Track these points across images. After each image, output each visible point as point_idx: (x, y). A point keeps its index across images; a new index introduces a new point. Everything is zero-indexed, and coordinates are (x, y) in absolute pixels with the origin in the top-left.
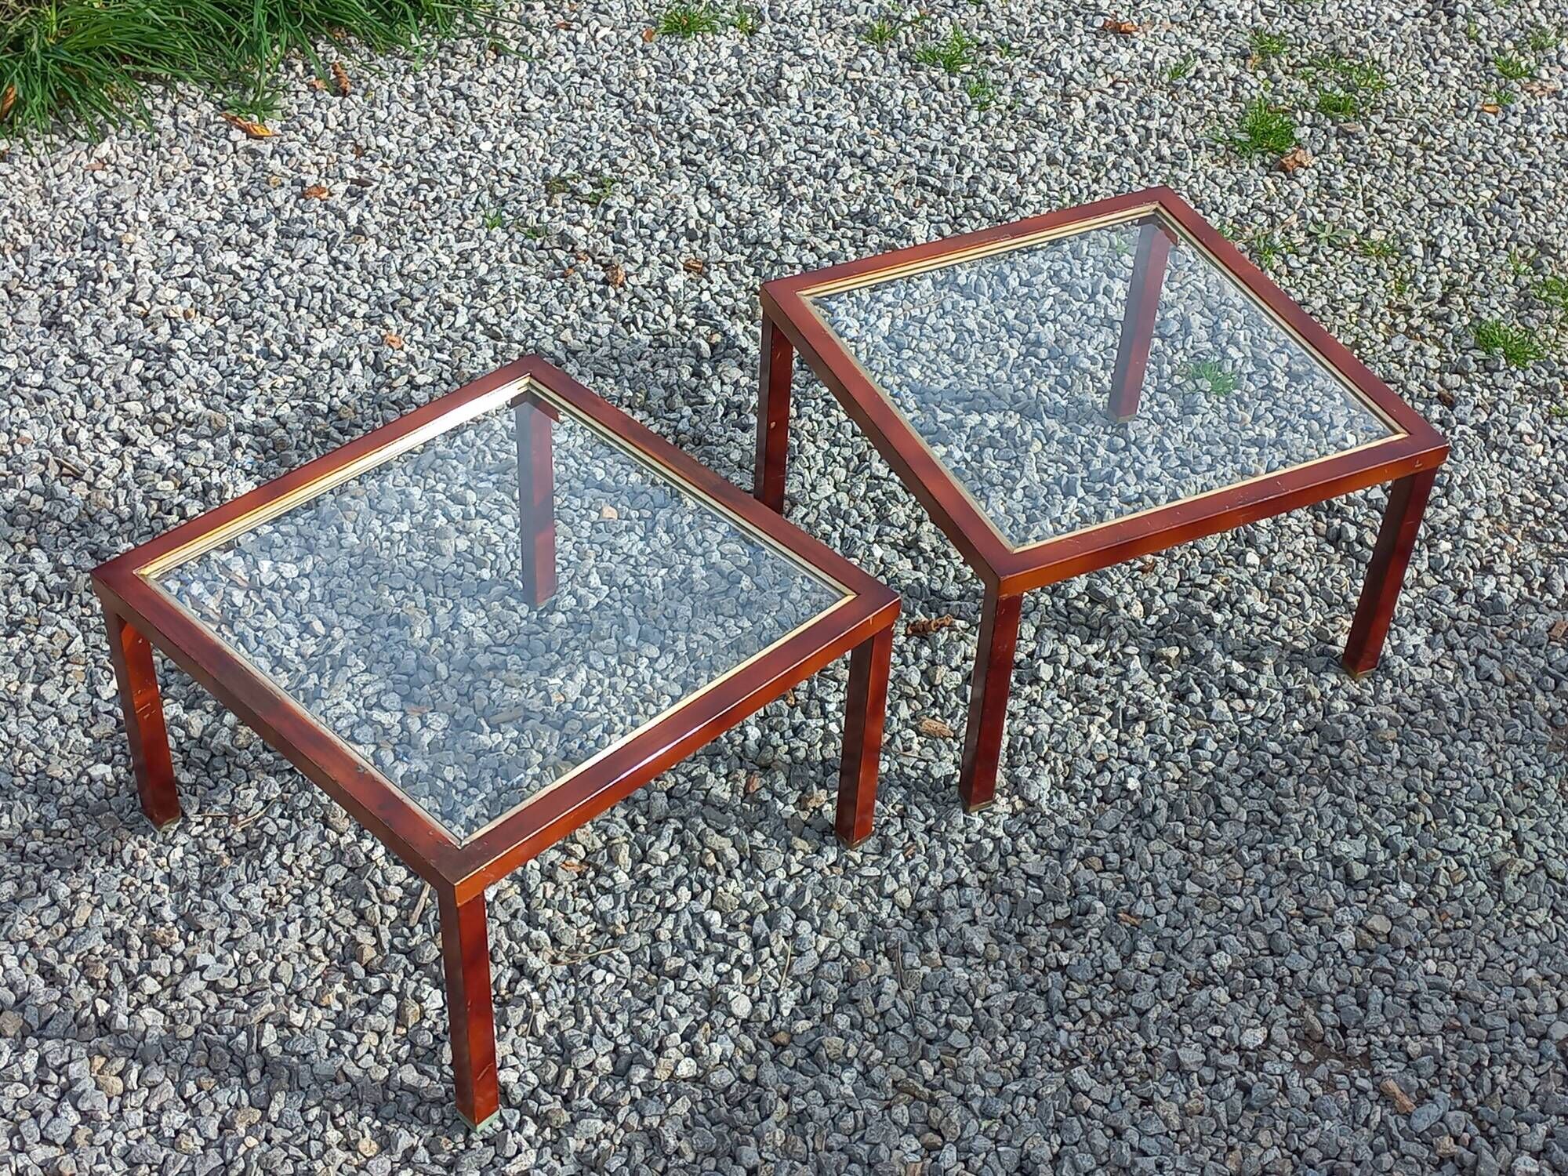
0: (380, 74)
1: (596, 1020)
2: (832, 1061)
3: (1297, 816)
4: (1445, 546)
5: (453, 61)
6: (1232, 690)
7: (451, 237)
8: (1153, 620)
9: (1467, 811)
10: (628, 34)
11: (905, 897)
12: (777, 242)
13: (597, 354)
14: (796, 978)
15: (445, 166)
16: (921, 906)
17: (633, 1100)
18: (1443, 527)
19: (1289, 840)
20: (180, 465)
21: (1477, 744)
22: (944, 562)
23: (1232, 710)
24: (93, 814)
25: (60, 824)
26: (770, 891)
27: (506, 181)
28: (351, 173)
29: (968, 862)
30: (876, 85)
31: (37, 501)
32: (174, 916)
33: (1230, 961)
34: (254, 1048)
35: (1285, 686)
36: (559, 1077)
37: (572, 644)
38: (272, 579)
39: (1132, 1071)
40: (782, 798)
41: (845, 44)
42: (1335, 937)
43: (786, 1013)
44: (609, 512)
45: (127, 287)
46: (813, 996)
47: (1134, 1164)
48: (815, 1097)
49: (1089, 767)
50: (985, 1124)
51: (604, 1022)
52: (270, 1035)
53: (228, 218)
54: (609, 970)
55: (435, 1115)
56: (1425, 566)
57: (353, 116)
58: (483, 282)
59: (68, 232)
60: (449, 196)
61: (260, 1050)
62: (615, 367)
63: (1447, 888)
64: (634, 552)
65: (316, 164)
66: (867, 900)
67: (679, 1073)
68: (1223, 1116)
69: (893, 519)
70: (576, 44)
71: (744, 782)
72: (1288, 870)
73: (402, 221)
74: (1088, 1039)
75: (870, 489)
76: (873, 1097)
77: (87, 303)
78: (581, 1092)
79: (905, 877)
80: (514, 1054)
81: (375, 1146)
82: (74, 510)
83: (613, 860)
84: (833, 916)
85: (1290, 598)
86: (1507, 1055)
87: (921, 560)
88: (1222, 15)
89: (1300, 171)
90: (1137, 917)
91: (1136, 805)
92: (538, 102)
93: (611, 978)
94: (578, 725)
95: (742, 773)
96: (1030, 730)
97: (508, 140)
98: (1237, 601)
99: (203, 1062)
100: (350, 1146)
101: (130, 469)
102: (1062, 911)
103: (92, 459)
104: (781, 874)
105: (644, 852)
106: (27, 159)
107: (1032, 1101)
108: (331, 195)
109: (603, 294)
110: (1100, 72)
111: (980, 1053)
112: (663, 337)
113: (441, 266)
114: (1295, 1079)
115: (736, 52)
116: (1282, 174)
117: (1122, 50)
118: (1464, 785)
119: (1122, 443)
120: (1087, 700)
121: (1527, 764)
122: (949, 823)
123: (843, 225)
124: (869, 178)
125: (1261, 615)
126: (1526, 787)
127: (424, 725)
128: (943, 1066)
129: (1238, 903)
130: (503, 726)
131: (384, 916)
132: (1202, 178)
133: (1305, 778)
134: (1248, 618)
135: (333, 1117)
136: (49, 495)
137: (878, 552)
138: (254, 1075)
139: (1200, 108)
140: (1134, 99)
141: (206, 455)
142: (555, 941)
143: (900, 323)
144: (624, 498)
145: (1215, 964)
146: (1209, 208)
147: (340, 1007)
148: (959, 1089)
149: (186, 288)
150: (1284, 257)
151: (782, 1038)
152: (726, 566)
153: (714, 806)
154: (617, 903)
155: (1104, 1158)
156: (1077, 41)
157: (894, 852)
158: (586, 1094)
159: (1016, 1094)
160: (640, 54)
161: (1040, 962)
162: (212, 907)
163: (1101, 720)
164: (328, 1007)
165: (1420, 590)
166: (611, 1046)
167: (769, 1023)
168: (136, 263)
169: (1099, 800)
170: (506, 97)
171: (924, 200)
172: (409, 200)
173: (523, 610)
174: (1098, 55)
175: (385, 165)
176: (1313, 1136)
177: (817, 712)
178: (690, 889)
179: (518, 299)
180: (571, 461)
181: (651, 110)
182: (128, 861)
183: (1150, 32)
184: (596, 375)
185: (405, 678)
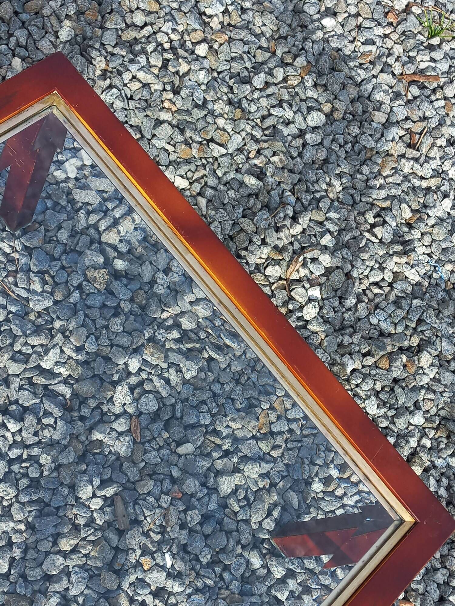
20: (431, 222)
31: (380, 117)
37: (226, 575)
101: (424, 184)
103: (431, 155)
130: (108, 509)
136: (388, 125)
141: (444, 240)
173: (268, 524)
185: (178, 415)
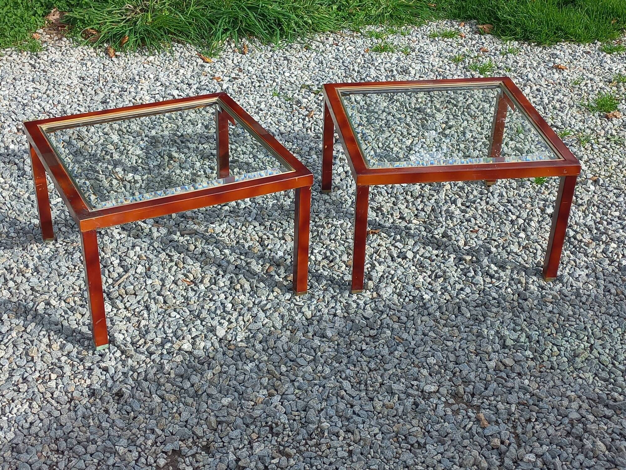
0: (261, 50)
1: (163, 326)
2: (247, 358)
3: (492, 319)
4: (613, 245)
5: (289, 49)
6: (487, 274)
7: (258, 97)
8: (467, 248)
9: (572, 332)
10: (359, 50)
11: (309, 314)
12: (380, 112)
13: (290, 135)
14: (250, 330)
15: (268, 77)
16: (314, 318)
17: (162, 354)
18: (616, 239)
19: (484, 326)
20: (119, 142)
21: (590, 311)
22: (390, 217)
23: (484, 281)
24: (25, 234)
25: (12, 234)
26: (256, 302)
27: (288, 84)
28: (233, 75)
29: (342, 309)
30: (447, 74)
32: (33, 267)
33: (435, 362)
34: (34, 309)
35: (512, 277)
36: (139, 341)
38: (130, 179)
39: (371, 389)
40: (279, 275)
41: (443, 61)
42: (486, 362)
43: (238, 340)
45: (133, 94)
46: (252, 337)
47: (352, 418)
48: (233, 368)
49: (411, 288)
50: (297, 391)
51: (165, 327)
52: (42, 306)
53: (182, 82)
54: (179, 313)
55: (86, 343)
56: (601, 250)
57: (244, 60)
58: (261, 110)
59: (125, 78)
60: (264, 86)
61: (36, 310)
63: (548, 357)
65: (223, 72)
66: (293, 312)
67: (182, 347)
68: (400, 411)
69: (376, 200)
70: (338, 50)
71: (267, 267)
72: (477, 336)
73: (242, 90)
74: (358, 375)
76: (256, 373)
77: (118, 97)
78: (143, 347)
79: (312, 308)
80: (127, 331)
81: (59, 348)
82: (75, 149)
83: (202, 282)
84: (276, 314)
85: (531, 250)
86: (544, 420)
87: (380, 214)
88: (607, 68)
89: (614, 119)
90: (403, 339)
91: (425, 304)
92: (314, 64)
93: (178, 316)
94: (214, 240)
95: (268, 265)
96: (393, 272)
97: (296, 73)
98: (507, 247)
99: (15, 310)
100: (49, 346)
102: (373, 332)
104: (264, 298)
105: (215, 281)
106: (124, 58)
107: (321, 388)
108: (222, 80)
109: (304, 119)
110: (543, 79)
111: (309, 369)
112: (319, 135)
113: (250, 105)
114: (441, 407)
115: (399, 59)
116: (606, 119)
117: (556, 74)
118: (576, 324)
119: (486, 192)
120: (423, 267)
121: (610, 322)
122: (342, 296)
123: (410, 111)
124: (429, 98)
125: (514, 253)
126: (606, 330)
127: (158, 231)
128: (291, 369)
129: (449, 343)
130: (185, 235)
131: (107, 282)
132: (569, 115)
133: (504, 309)
134: (509, 254)
135: (49, 336)
138: (29, 317)
139: (580, 95)
140: (553, 89)
142: (165, 302)
143: (415, 142)
145: (428, 361)
146: (567, 126)
147: (73, 305)
148: (293, 378)
149: (154, 97)
150: (592, 145)
151: (232, 347)
153: (251, 273)
154: (195, 295)
155: (341, 414)
156: (539, 69)
157: (313, 300)
158: (145, 348)
159: (316, 384)
160: (361, 56)
161: (354, 347)
162: (46, 266)
163: (425, 274)
164: (69, 303)
165: (594, 258)
166: (164, 336)
167: (230, 341)
168: (142, 89)
169: (410, 300)
170: (303, 62)
171: (447, 107)
172: (250, 85)
174: (545, 74)
175: (247, 75)
176: (437, 427)
178: (225, 295)
179: (271, 116)
181: (355, 72)
182: (29, 249)
183: (572, 70)
184: (286, 141)
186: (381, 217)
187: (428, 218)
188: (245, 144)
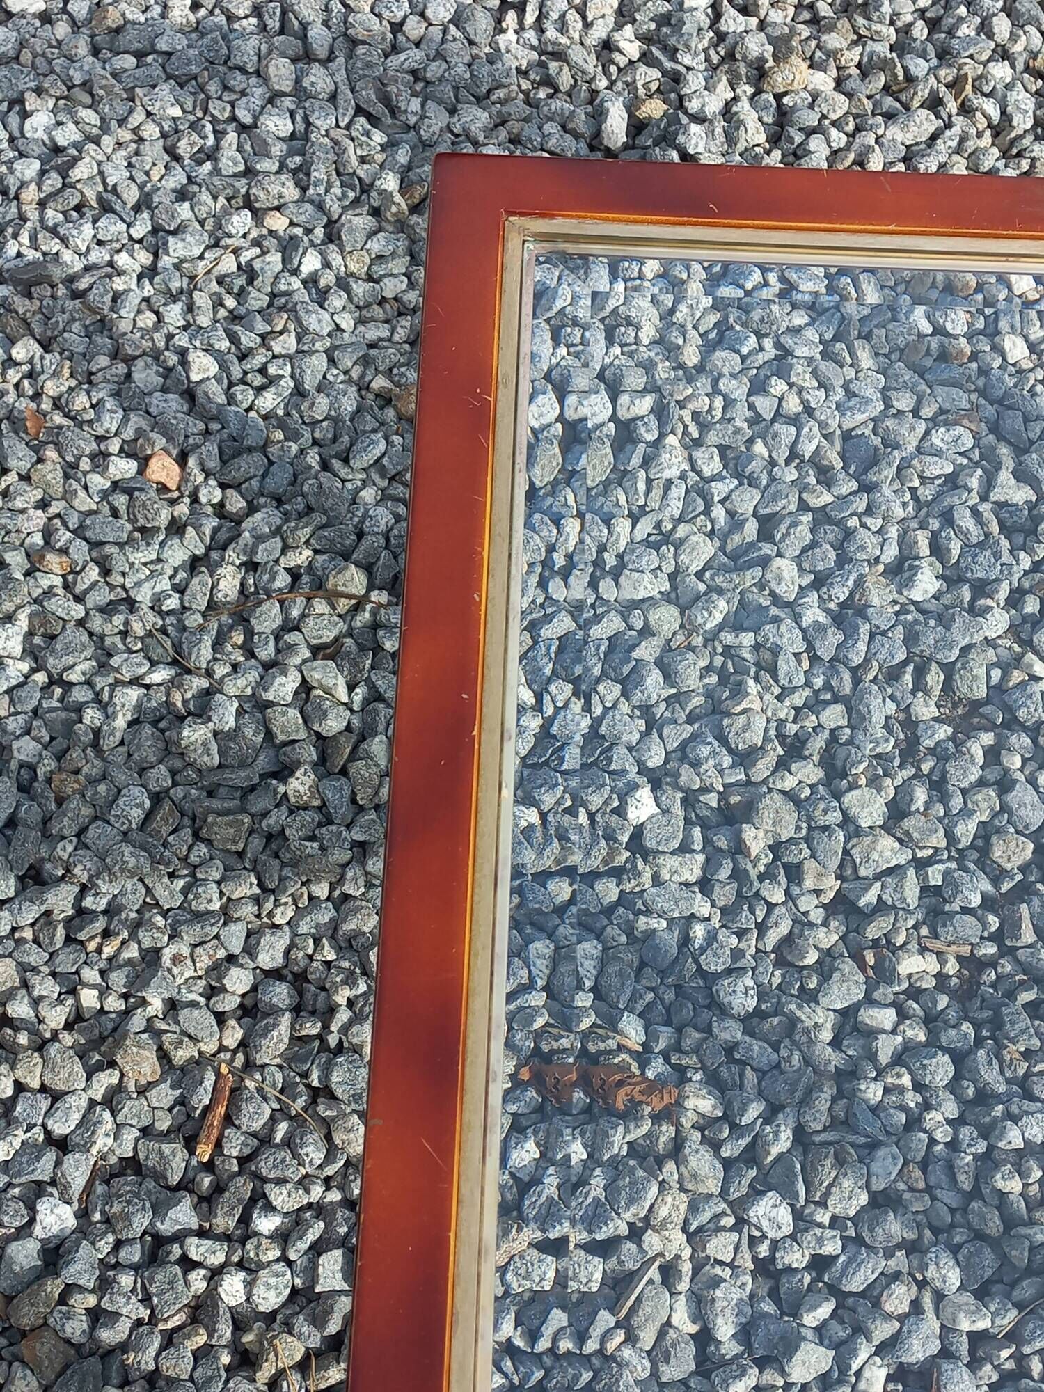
13: (395, 61)
22: (777, 896)
44: (163, 469)
62: (415, 104)
64: (144, 596)
69: (733, 726)
75: (734, 623)
87: (724, 873)
112: (553, 66)
137: (642, 807)
144: (211, 448)
152: (288, 722)
177: (225, 1221)
180: (174, 314)
184: (359, 111)
186: (725, 894)
187: (997, 937)
188: (138, 117)
